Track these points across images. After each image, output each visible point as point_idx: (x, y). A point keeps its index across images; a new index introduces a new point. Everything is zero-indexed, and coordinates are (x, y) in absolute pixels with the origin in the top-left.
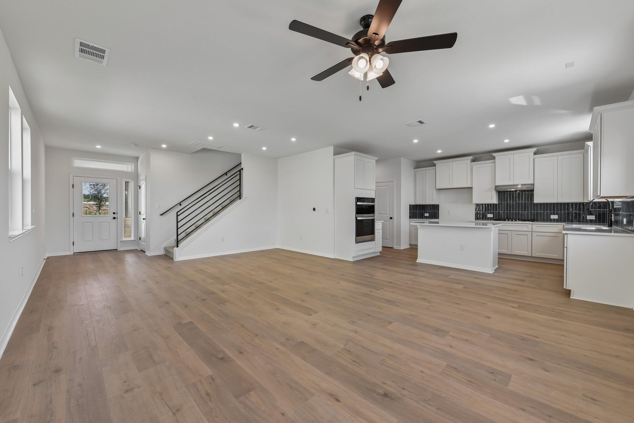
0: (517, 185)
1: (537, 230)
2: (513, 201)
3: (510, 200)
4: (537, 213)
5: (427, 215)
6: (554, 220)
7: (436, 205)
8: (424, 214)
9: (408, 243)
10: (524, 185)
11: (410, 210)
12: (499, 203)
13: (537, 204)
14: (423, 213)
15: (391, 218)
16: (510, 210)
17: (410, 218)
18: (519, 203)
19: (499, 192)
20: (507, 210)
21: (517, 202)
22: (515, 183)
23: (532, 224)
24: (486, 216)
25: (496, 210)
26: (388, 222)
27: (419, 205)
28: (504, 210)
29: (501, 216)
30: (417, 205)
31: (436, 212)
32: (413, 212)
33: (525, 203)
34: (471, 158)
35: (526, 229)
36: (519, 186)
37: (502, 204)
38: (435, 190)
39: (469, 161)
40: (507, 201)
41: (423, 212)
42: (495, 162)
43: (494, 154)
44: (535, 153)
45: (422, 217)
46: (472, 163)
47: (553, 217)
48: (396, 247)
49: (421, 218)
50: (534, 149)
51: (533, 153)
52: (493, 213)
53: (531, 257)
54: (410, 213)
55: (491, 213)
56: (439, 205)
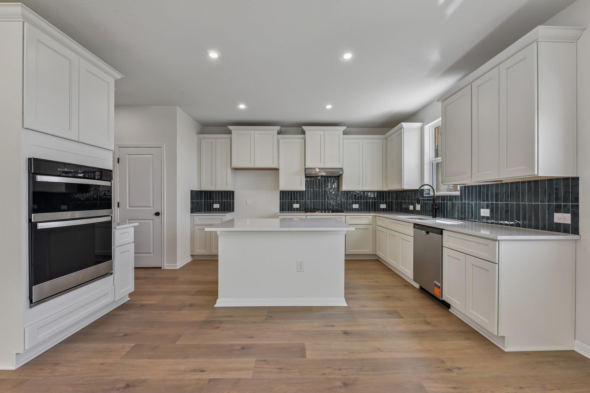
5: (216, 206)
6: (355, 210)
7: (230, 192)
8: (213, 205)
9: (189, 254)
10: (334, 168)
11: (191, 199)
12: (306, 190)
14: (210, 204)
15: (157, 214)
16: (317, 199)
17: (192, 211)
19: (306, 176)
20: (314, 199)
21: (324, 189)
22: (326, 166)
23: (346, 216)
24: (292, 206)
25: (303, 200)
26: (151, 222)
27: (205, 192)
28: (311, 199)
29: (308, 206)
30: (201, 192)
31: (230, 202)
32: (197, 202)
34: (278, 128)
38: (229, 170)
39: (276, 133)
40: (314, 188)
41: (210, 202)
42: (305, 139)
43: (304, 128)
45: (209, 209)
46: (280, 136)
47: (354, 206)
48: (166, 266)
49: (208, 211)
50: (344, 128)
51: (342, 133)
54: (192, 203)
55: (297, 203)
56: (234, 191)
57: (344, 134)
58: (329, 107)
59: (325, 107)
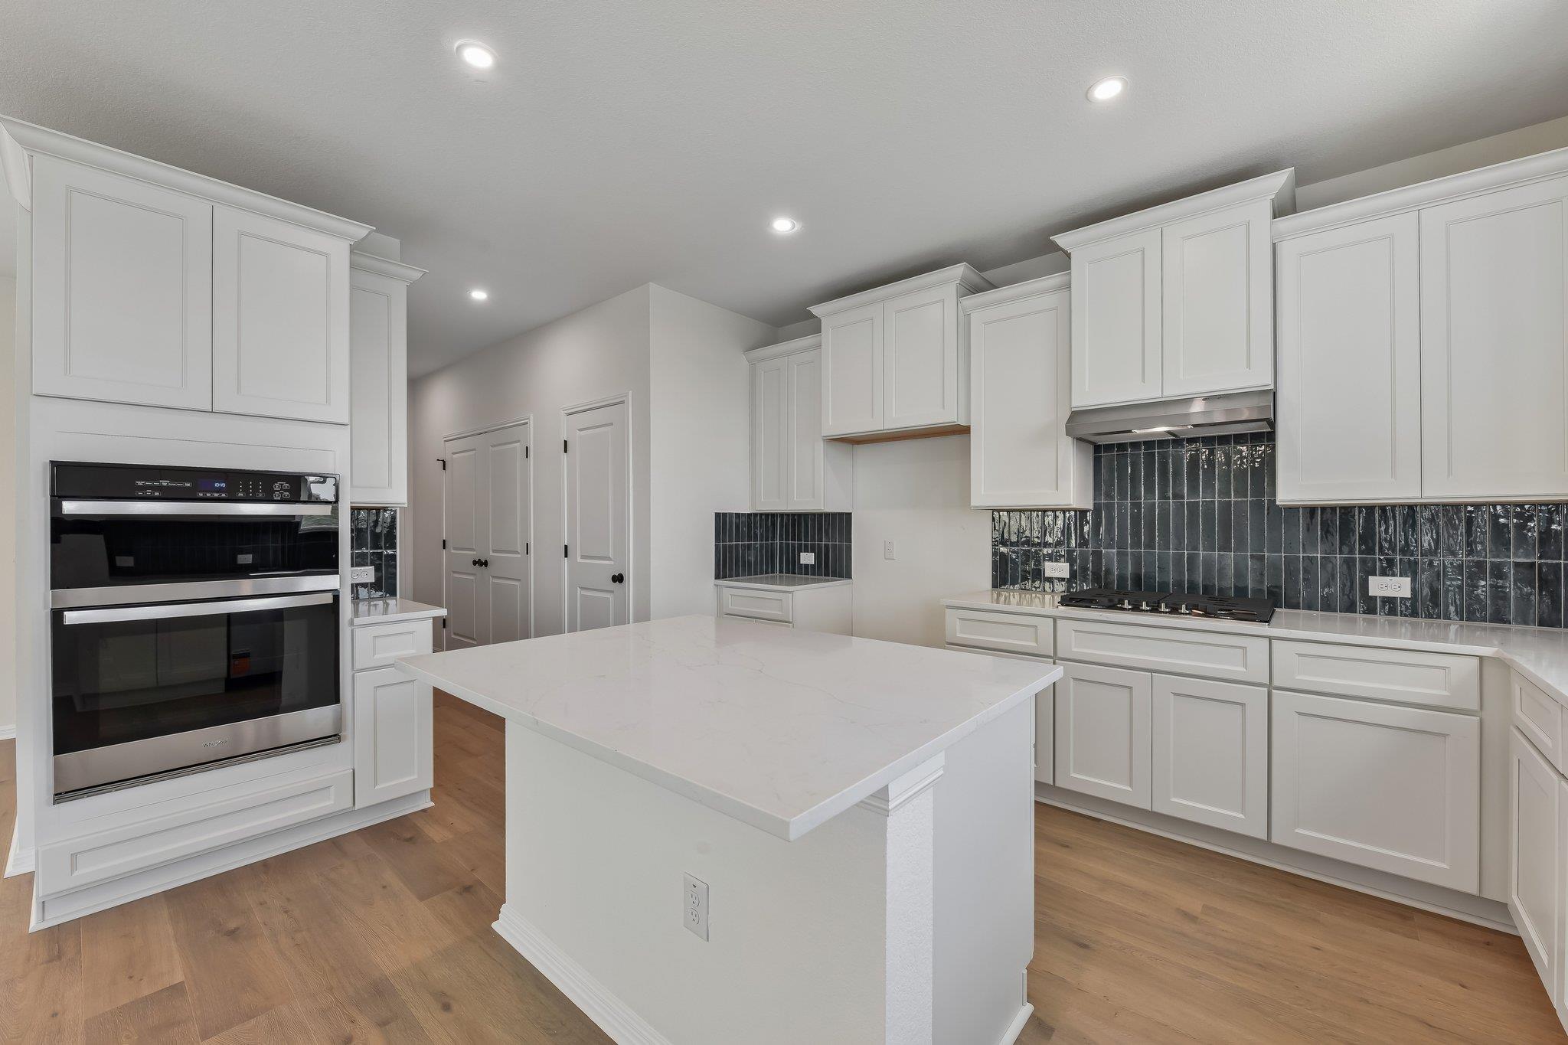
0: (1187, 401)
1: (1304, 679)
2: (1164, 496)
3: (1150, 490)
4: (1291, 562)
5: (807, 558)
6: (1390, 605)
7: (842, 516)
8: (796, 555)
10: (1220, 397)
11: (717, 539)
12: (1097, 510)
13: (1292, 510)
14: (793, 552)
15: (619, 579)
16: (1150, 545)
17: (717, 574)
18: (1193, 506)
19: (1097, 448)
20: (1137, 544)
21: (1186, 500)
22: (1172, 392)
23: (1270, 639)
24: (1038, 571)
25: (1085, 542)
28: (1122, 545)
29: (1108, 572)
31: (841, 547)
32: (739, 547)
33: (1226, 507)
34: (959, 270)
35: (1236, 670)
36: (1198, 407)
37: (1109, 508)
38: (819, 445)
39: (951, 290)
40: (1135, 496)
42: (1068, 286)
43: (1064, 241)
44: (1284, 208)
47: (1380, 586)
50: (1278, 181)
51: (1268, 212)
52: (1070, 560)
53: (1267, 845)
54: (718, 550)
55: (1058, 559)
56: (851, 513)
57: (1278, 213)
58: (1108, 90)
59: (1087, 96)
